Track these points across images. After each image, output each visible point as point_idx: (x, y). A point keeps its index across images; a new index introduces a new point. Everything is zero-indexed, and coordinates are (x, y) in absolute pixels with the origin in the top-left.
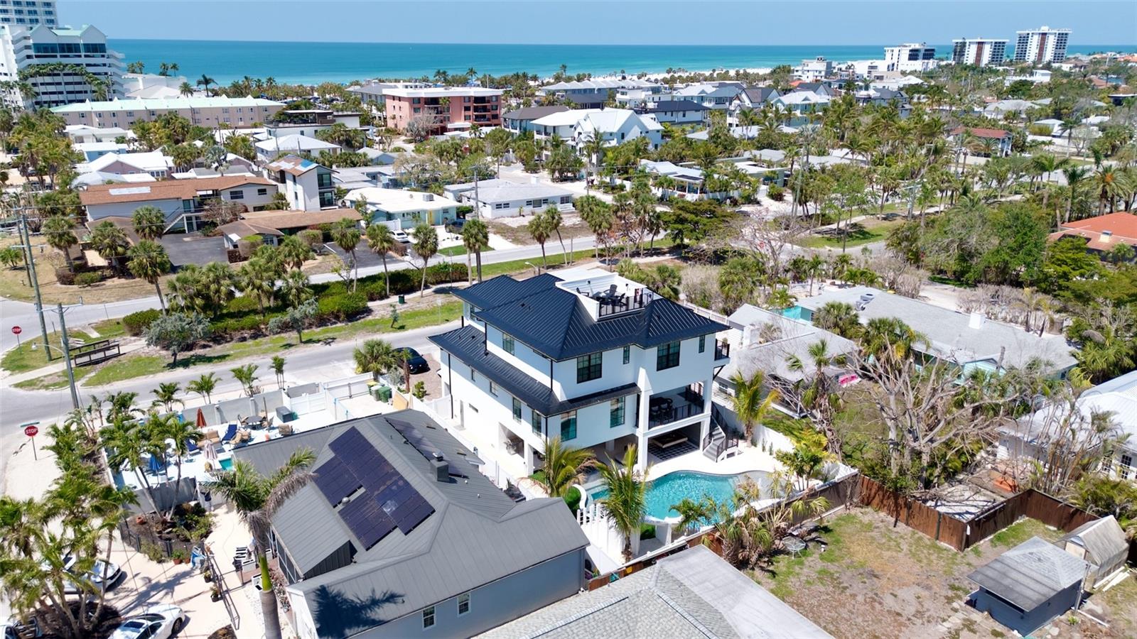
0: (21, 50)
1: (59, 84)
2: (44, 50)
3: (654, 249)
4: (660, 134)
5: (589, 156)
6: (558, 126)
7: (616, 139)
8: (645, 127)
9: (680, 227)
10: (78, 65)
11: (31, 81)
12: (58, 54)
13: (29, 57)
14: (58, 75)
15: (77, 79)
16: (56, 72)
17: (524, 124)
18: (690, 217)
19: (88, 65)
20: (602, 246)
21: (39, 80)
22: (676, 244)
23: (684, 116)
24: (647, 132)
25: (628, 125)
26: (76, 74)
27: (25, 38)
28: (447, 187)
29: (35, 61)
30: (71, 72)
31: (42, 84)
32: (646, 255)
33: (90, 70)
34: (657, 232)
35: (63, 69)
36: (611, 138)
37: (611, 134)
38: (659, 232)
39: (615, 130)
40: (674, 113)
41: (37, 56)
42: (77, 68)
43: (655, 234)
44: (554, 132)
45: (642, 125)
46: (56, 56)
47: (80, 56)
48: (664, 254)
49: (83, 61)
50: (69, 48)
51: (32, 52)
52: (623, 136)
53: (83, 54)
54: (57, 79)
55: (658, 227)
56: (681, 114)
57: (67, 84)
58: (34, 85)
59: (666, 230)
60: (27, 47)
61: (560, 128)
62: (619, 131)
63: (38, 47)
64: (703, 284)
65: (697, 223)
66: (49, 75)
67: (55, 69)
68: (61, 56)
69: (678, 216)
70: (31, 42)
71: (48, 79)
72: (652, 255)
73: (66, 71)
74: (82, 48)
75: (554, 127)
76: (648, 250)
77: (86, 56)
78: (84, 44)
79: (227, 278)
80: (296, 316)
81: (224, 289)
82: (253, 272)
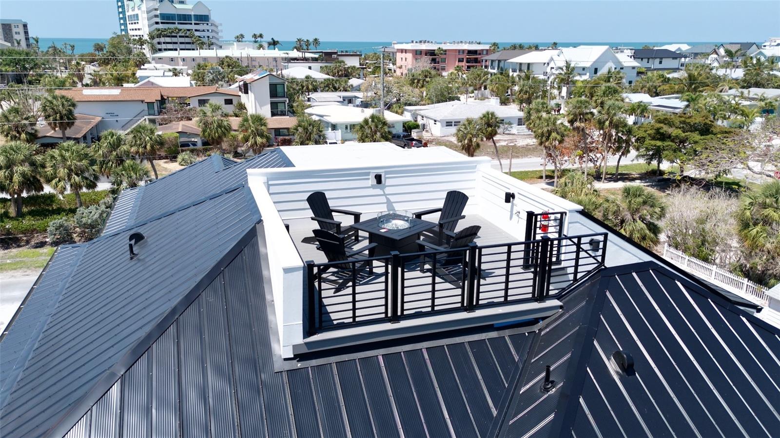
0: (151, 18)
1: (176, 43)
2: (167, 18)
3: (620, 174)
4: (635, 71)
5: (559, 88)
6: (533, 63)
7: (588, 74)
8: (620, 62)
9: (659, 143)
10: (189, 30)
11: (156, 40)
12: (177, 22)
13: (157, 23)
14: (176, 37)
15: (187, 40)
16: (173, 34)
17: (502, 64)
18: (674, 132)
19: (196, 30)
20: (551, 167)
21: (162, 40)
22: (651, 168)
23: (661, 63)
24: (622, 68)
25: (602, 60)
26: (187, 37)
27: (156, 10)
28: (407, 108)
29: (161, 26)
30: (183, 34)
31: (164, 43)
32: (610, 180)
33: (197, 34)
34: (626, 152)
35: (178, 33)
36: (584, 72)
37: (584, 69)
38: (628, 152)
39: (588, 65)
40: (650, 60)
41: (162, 23)
42: (188, 32)
43: (623, 154)
44: (528, 68)
45: (617, 61)
46: (175, 23)
47: (191, 24)
48: (634, 179)
49: (193, 27)
50: (185, 18)
51: (158, 20)
52: (596, 71)
53: (193, 22)
54: (174, 40)
55: (628, 145)
56: (658, 60)
57: (181, 43)
58: (159, 43)
59: (638, 149)
60: (156, 16)
61: (534, 66)
62: (592, 65)
63: (163, 16)
64: (702, 221)
65: (683, 141)
66: (169, 36)
67: (173, 32)
68: (178, 23)
69: (658, 130)
70: (158, 12)
71: (168, 40)
72: (616, 180)
73: (180, 34)
74: (193, 18)
75: (529, 65)
76: (613, 174)
77: (195, 24)
78: (194, 15)
79: (27, 164)
80: (84, 220)
81: (16, 178)
82: (59, 158)
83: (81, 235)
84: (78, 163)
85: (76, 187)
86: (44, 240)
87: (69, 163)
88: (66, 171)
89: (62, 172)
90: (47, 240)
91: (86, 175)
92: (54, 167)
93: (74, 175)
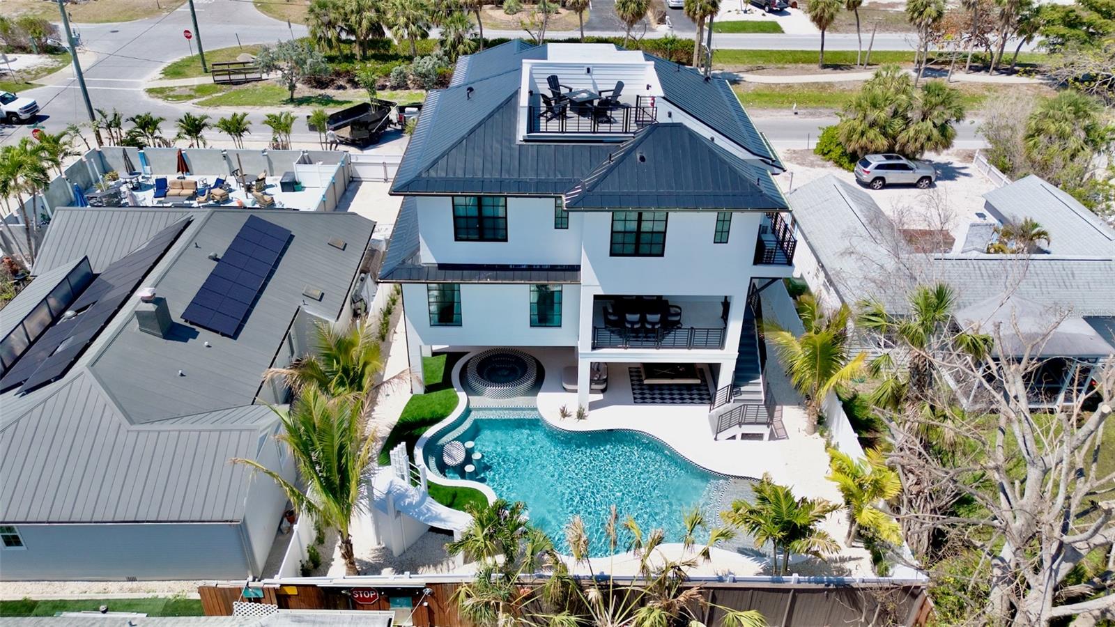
32: (1001, 71)
38: (1033, 37)
43: (1025, 39)
55: (1034, 29)
72: (1011, 73)
79: (373, 10)
80: (420, 69)
81: (365, 23)
82: (400, 7)
83: (414, 82)
84: (415, 13)
85: (412, 36)
86: (385, 83)
87: (407, 12)
88: (405, 19)
89: (402, 20)
90: (388, 84)
91: (420, 24)
92: (396, 16)
93: (411, 25)
